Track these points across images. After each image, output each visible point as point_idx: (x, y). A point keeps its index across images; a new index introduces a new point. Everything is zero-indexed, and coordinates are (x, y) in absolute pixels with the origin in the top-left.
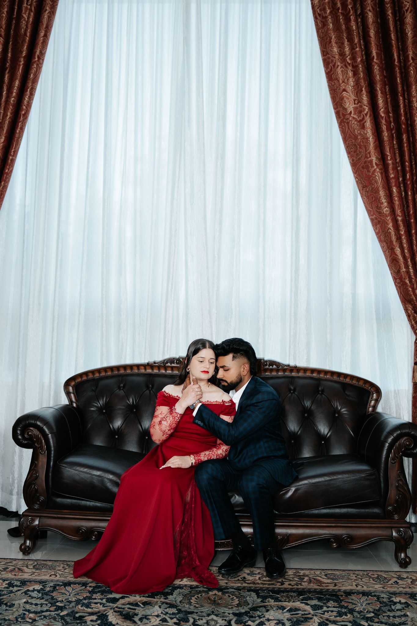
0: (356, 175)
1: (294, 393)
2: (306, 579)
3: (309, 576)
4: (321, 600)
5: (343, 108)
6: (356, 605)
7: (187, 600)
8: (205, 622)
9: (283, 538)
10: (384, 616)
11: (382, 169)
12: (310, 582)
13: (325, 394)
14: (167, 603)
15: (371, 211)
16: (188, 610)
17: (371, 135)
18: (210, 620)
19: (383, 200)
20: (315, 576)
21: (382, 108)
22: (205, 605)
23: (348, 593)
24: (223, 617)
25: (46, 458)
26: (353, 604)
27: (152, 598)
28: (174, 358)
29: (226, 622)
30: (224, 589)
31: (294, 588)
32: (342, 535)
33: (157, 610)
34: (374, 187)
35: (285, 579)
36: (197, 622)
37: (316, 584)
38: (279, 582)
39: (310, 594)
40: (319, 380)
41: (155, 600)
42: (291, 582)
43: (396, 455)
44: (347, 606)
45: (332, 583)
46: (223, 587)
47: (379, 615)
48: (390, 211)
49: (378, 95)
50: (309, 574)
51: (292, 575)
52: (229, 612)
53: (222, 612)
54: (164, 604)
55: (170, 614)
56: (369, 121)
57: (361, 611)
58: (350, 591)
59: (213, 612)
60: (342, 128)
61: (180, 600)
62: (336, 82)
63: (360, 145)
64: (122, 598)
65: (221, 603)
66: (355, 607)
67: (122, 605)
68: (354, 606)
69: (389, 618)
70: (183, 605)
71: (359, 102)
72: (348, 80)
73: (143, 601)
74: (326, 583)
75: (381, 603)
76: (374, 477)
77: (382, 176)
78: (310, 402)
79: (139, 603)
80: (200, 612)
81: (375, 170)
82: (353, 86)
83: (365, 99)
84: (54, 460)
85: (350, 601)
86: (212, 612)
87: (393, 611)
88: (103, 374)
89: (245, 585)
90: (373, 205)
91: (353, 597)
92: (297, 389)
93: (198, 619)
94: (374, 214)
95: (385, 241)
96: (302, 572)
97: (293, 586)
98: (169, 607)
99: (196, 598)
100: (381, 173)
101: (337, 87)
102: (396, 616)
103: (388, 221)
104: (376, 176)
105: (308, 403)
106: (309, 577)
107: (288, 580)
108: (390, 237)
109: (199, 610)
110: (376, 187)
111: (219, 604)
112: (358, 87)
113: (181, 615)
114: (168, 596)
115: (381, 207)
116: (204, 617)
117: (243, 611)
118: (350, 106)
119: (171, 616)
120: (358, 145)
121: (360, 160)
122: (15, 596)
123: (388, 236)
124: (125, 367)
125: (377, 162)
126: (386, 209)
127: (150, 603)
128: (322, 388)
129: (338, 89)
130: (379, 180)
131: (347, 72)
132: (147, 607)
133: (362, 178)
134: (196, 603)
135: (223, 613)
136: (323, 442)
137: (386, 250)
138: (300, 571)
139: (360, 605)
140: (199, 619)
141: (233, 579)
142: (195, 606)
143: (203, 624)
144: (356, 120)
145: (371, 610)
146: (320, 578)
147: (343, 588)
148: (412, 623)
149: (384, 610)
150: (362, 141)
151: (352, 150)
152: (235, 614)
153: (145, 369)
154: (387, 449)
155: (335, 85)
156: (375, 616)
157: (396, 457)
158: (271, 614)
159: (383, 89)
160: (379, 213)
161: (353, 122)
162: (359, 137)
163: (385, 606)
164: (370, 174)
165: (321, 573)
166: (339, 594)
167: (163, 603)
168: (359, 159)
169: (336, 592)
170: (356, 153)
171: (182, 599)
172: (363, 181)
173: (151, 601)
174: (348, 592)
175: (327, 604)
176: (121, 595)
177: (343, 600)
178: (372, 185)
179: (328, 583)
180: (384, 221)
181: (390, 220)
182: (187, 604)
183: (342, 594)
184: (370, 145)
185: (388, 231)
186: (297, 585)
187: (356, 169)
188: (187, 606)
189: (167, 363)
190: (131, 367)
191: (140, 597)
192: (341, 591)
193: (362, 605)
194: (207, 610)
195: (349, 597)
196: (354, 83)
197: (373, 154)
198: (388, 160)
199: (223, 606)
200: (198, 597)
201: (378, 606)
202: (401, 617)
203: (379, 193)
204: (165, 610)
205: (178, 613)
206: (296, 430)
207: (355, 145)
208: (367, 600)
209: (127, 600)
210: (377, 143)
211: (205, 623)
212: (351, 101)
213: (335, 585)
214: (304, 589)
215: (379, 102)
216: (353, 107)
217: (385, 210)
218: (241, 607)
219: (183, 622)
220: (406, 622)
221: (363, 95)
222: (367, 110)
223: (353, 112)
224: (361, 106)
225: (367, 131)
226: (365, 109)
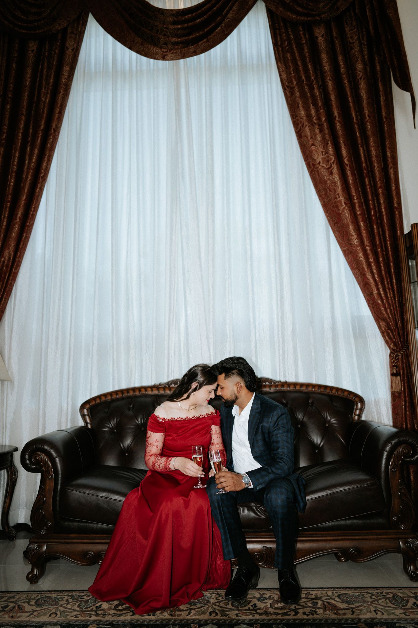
0: (327, 215)
5: (312, 159)
11: (350, 207)
15: (343, 244)
17: (338, 179)
19: (353, 233)
21: (346, 157)
34: (345, 223)
48: (360, 242)
49: (341, 146)
56: (336, 168)
60: (313, 176)
62: (305, 138)
71: (326, 153)
72: (315, 136)
77: (351, 214)
78: (302, 414)
81: (344, 208)
82: (320, 141)
83: (331, 149)
88: (114, 397)
90: (344, 238)
92: (289, 403)
94: (346, 246)
95: (357, 269)
100: (350, 211)
104: (346, 213)
105: (300, 415)
108: (362, 264)
112: (324, 142)
115: (351, 239)
118: (319, 158)
120: (328, 188)
123: (360, 264)
124: (134, 389)
125: (345, 201)
126: (356, 241)
128: (312, 400)
129: (307, 144)
130: (349, 217)
131: (314, 130)
133: (333, 216)
136: (317, 451)
144: (325, 168)
150: (331, 185)
151: (323, 193)
153: (152, 390)
155: (305, 141)
159: (345, 141)
160: (350, 245)
161: (322, 170)
162: (328, 182)
164: (340, 212)
168: (330, 200)
170: (326, 196)
172: (334, 219)
178: (343, 221)
180: (356, 251)
181: (360, 250)
184: (338, 188)
187: (327, 209)
189: (171, 384)
190: (139, 389)
196: (321, 138)
197: (341, 195)
198: (354, 199)
203: (349, 227)
207: (325, 189)
210: (344, 186)
212: (319, 153)
215: (343, 152)
216: (321, 158)
221: (329, 147)
222: (333, 159)
223: (321, 162)
224: (328, 157)
225: (335, 176)
226: (331, 159)
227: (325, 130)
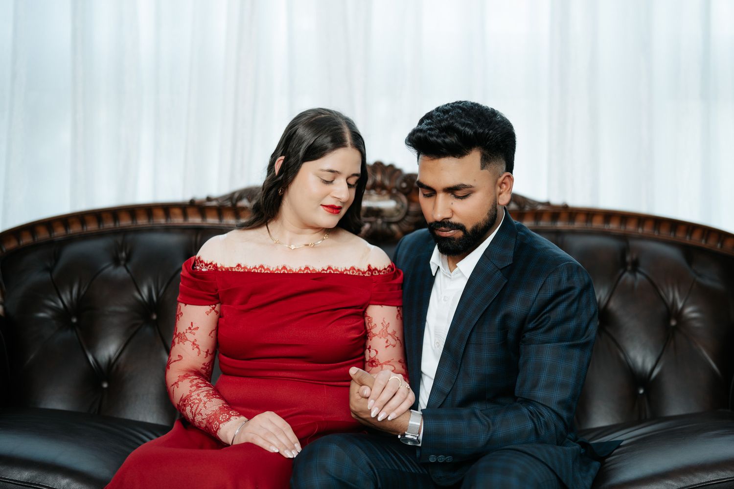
13: (641, 270)
78: (608, 290)
88: (76, 229)
105: (603, 292)
124: (133, 211)
128: (634, 256)
136: (642, 391)
153: (185, 215)
189: (240, 198)
190: (149, 210)
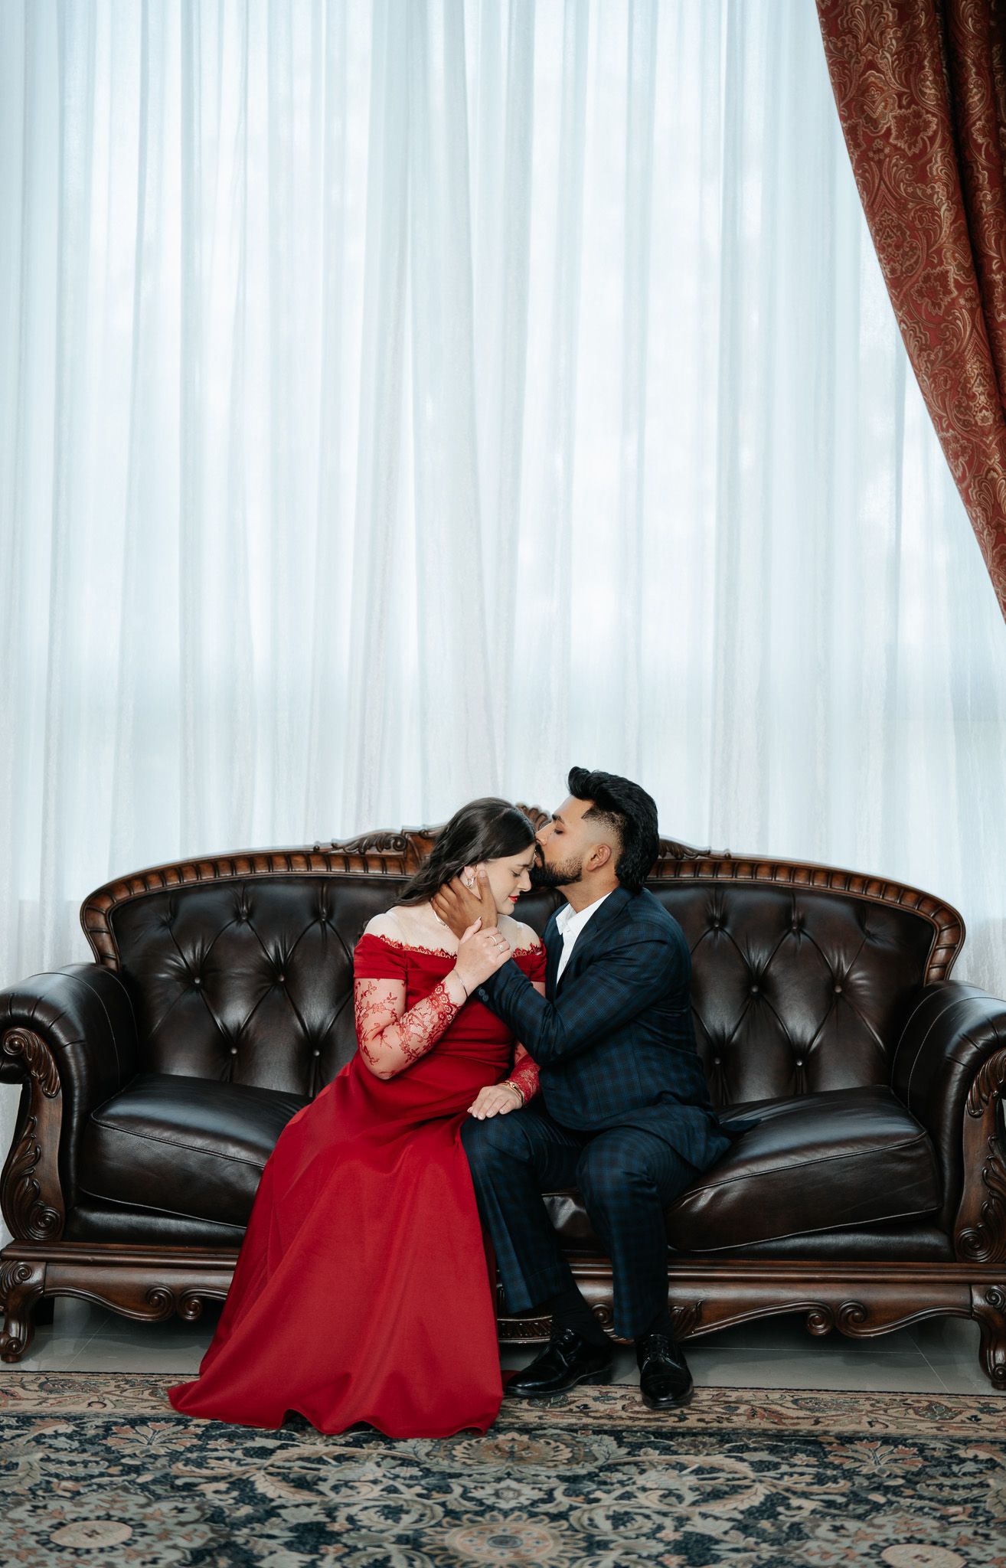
0: (900, 314)
1: (721, 929)
2: (743, 1408)
3: (752, 1403)
4: (777, 1452)
5: (865, 118)
6: (864, 1462)
7: (445, 1451)
8: (493, 1492)
9: (686, 1311)
10: (928, 1486)
11: (975, 300)
12: (753, 1414)
13: (806, 931)
14: (394, 1458)
15: (941, 418)
16: (448, 1471)
17: (944, 199)
18: (502, 1489)
19: (974, 389)
20: (767, 1404)
21: (979, 119)
22: (488, 1460)
23: (846, 1440)
24: (535, 1483)
25: (61, 1108)
26: (856, 1460)
27: (356, 1447)
28: (388, 834)
29: (542, 1493)
30: (535, 1429)
31: (711, 1428)
32: (840, 1302)
33: (370, 1470)
34: (951, 351)
35: (690, 1409)
36: (470, 1492)
37: (767, 1418)
38: (675, 1415)
39: (749, 1439)
40: (791, 892)
41: (365, 1451)
42: (704, 1416)
43: (984, 1095)
44: (841, 1464)
45: (808, 1418)
46: (531, 1426)
47: (918, 1483)
48: (994, 420)
49: (967, 80)
50: (751, 1398)
51: (707, 1400)
52: (549, 1475)
53: (533, 1473)
54: (389, 1460)
55: (405, 1479)
56: (939, 159)
57: (874, 1475)
58: (853, 1435)
59: (509, 1474)
60: (862, 176)
61: (426, 1451)
62: (848, 38)
63: (913, 228)
64: (281, 1447)
65: (529, 1457)
66: (861, 1466)
67: (284, 1461)
68: (858, 1464)
69: (941, 1489)
70: (435, 1460)
71: (913, 101)
72: (882, 33)
73: (336, 1454)
74: (792, 1418)
75: (926, 1459)
76: (921, 1151)
77: (973, 320)
78: (766, 954)
79: (325, 1458)
80: (478, 1474)
81: (953, 300)
82: (896, 53)
83: (930, 92)
84: (80, 1111)
85: (850, 1454)
86: (506, 1474)
87: (955, 1475)
88: (190, 878)
89: (589, 1421)
90: (947, 400)
91: (858, 1446)
92: (732, 918)
93: (473, 1487)
94: (950, 426)
95: (980, 504)
96: (734, 1396)
97: (707, 1423)
98: (402, 1465)
99: (465, 1448)
100: (972, 312)
101: (851, 57)
102: (958, 1486)
103: (989, 446)
104: (957, 318)
105: (761, 955)
106: (752, 1406)
107: (697, 1410)
108: (995, 492)
109: (473, 1470)
110: (954, 350)
111: (522, 1459)
112: (911, 57)
113: (432, 1481)
114: (395, 1444)
115: (968, 408)
116: (489, 1483)
117: (583, 1472)
118: (887, 115)
119: (407, 1482)
120: (908, 227)
121: (911, 271)
122: (13, 1448)
123: (988, 490)
124: (251, 859)
125: (958, 278)
126: (982, 414)
127: (353, 1457)
128: (800, 915)
129: (853, 60)
130: (965, 330)
131: (881, 8)
132: (347, 1464)
133: (917, 323)
134: (467, 1456)
135: (534, 1475)
136: (800, 1064)
137: (984, 529)
138: (729, 1393)
139: (873, 1462)
140: (475, 1488)
141: (558, 1410)
142: (464, 1463)
143: (488, 1497)
144: (904, 156)
145: (899, 1472)
146: (778, 1408)
147: (836, 1429)
148: (996, 1501)
149: (930, 1473)
150: (921, 216)
151: (890, 240)
152: (562, 1478)
153: (309, 864)
154: (961, 1080)
155: (846, 49)
156: (908, 1485)
157: (984, 1100)
158: (652, 1478)
159: (983, 60)
160: (964, 425)
161: (895, 161)
162: (911, 205)
163: (935, 1466)
164: (941, 313)
165: (782, 1397)
166: (822, 1440)
167: (385, 1457)
168: (911, 269)
169: (817, 1436)
170: (901, 251)
171: (430, 1448)
172: (921, 332)
173: (356, 1453)
174: (846, 1437)
175: (792, 1460)
176: (278, 1443)
177: (831, 1452)
178: (946, 344)
179: (798, 1418)
180: (978, 447)
181: (993, 446)
182: (443, 1459)
183: (833, 1439)
184: (941, 229)
185: (989, 477)
186: (719, 1422)
187: (901, 297)
188: (446, 1462)
189: (369, 846)
190: (269, 858)
191: (327, 1446)
192: (831, 1434)
193: (877, 1463)
194: (495, 1469)
195: (848, 1446)
196: (901, 43)
197: (949, 254)
198: (992, 271)
199: (533, 1462)
200: (470, 1445)
201: (917, 1466)
202: (970, 1489)
203: (963, 367)
204: (392, 1471)
205: (422, 1477)
206: (726, 1031)
207: (899, 227)
208: (892, 1452)
209: (293, 1452)
210: (962, 221)
211: (490, 1495)
212: (891, 97)
213: (817, 1422)
214: (737, 1429)
215: (971, 100)
216: (895, 117)
217: (980, 415)
218: (578, 1464)
219: (438, 1492)
220: (982, 1499)
221: (924, 80)
222: (934, 127)
223: (894, 132)
224: (917, 115)
225: (933, 188)
226: (927, 124)
227: (917, 17)
